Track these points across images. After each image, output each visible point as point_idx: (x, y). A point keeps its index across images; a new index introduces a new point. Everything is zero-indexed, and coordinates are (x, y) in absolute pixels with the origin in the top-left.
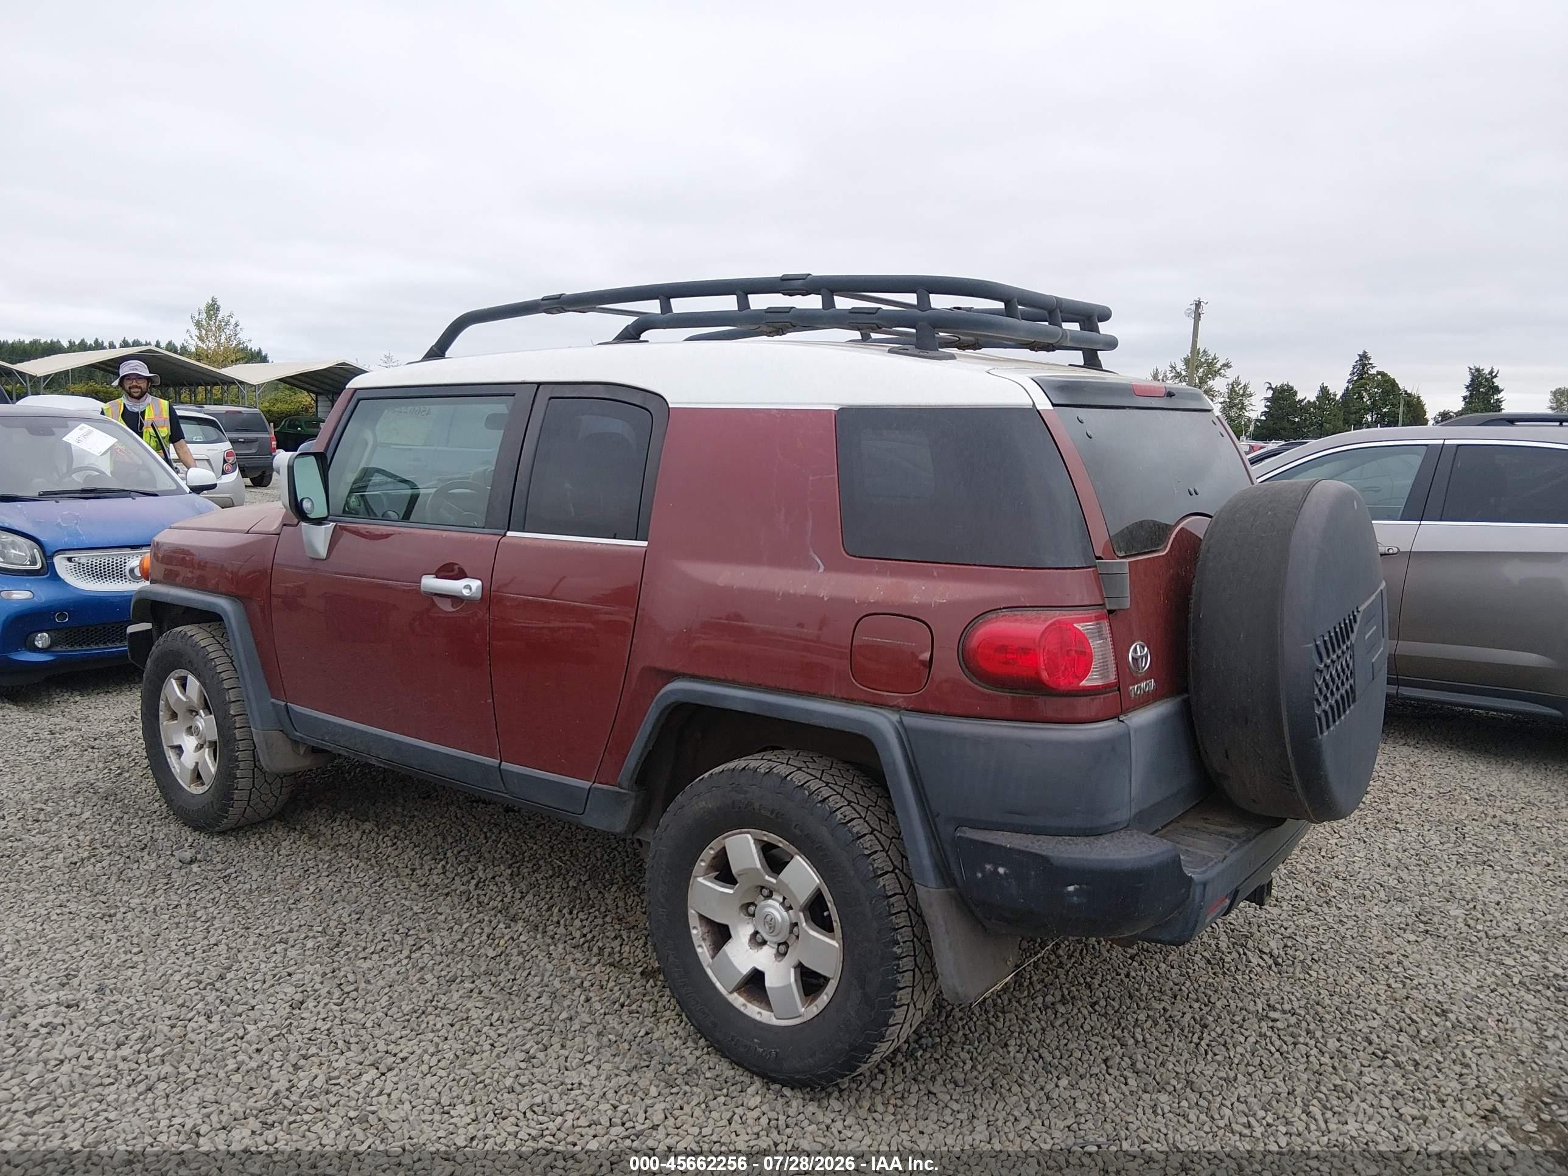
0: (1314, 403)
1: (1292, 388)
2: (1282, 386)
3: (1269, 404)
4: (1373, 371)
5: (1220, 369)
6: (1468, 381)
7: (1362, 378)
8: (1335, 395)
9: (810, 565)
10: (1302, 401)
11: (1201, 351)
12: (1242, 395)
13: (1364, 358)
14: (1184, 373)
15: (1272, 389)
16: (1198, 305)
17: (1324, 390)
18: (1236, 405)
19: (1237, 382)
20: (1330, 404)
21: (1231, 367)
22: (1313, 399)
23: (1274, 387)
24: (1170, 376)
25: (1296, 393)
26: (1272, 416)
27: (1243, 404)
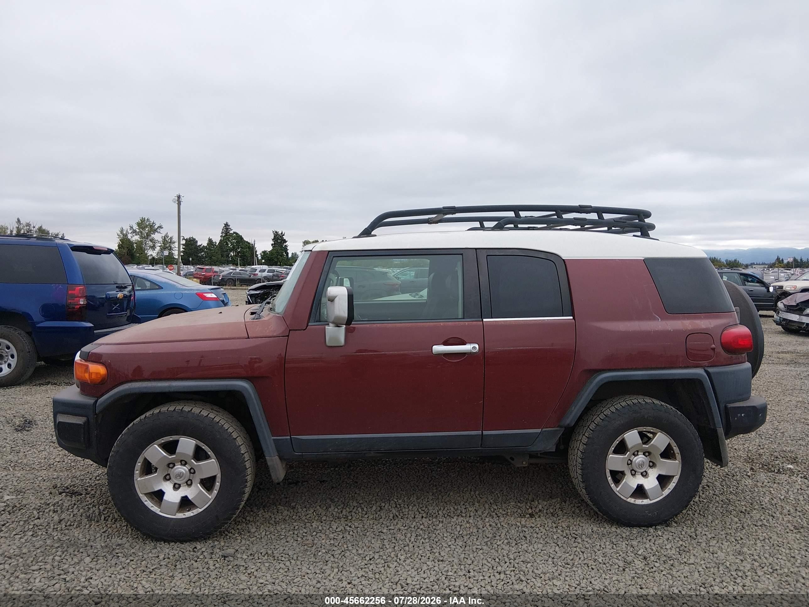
0: (206, 246)
1: (195, 239)
2: (190, 238)
3: (184, 247)
4: (232, 232)
5: (157, 229)
6: (273, 237)
7: (227, 235)
8: (216, 243)
9: (654, 319)
10: (201, 245)
11: (146, 219)
12: (170, 243)
13: (226, 225)
14: (138, 230)
15: (185, 240)
16: (179, 197)
17: (210, 240)
18: (167, 248)
19: (166, 236)
20: (214, 247)
21: (162, 228)
22: (206, 245)
23: (186, 238)
24: (130, 232)
25: (197, 242)
26: (186, 253)
27: (171, 247)
